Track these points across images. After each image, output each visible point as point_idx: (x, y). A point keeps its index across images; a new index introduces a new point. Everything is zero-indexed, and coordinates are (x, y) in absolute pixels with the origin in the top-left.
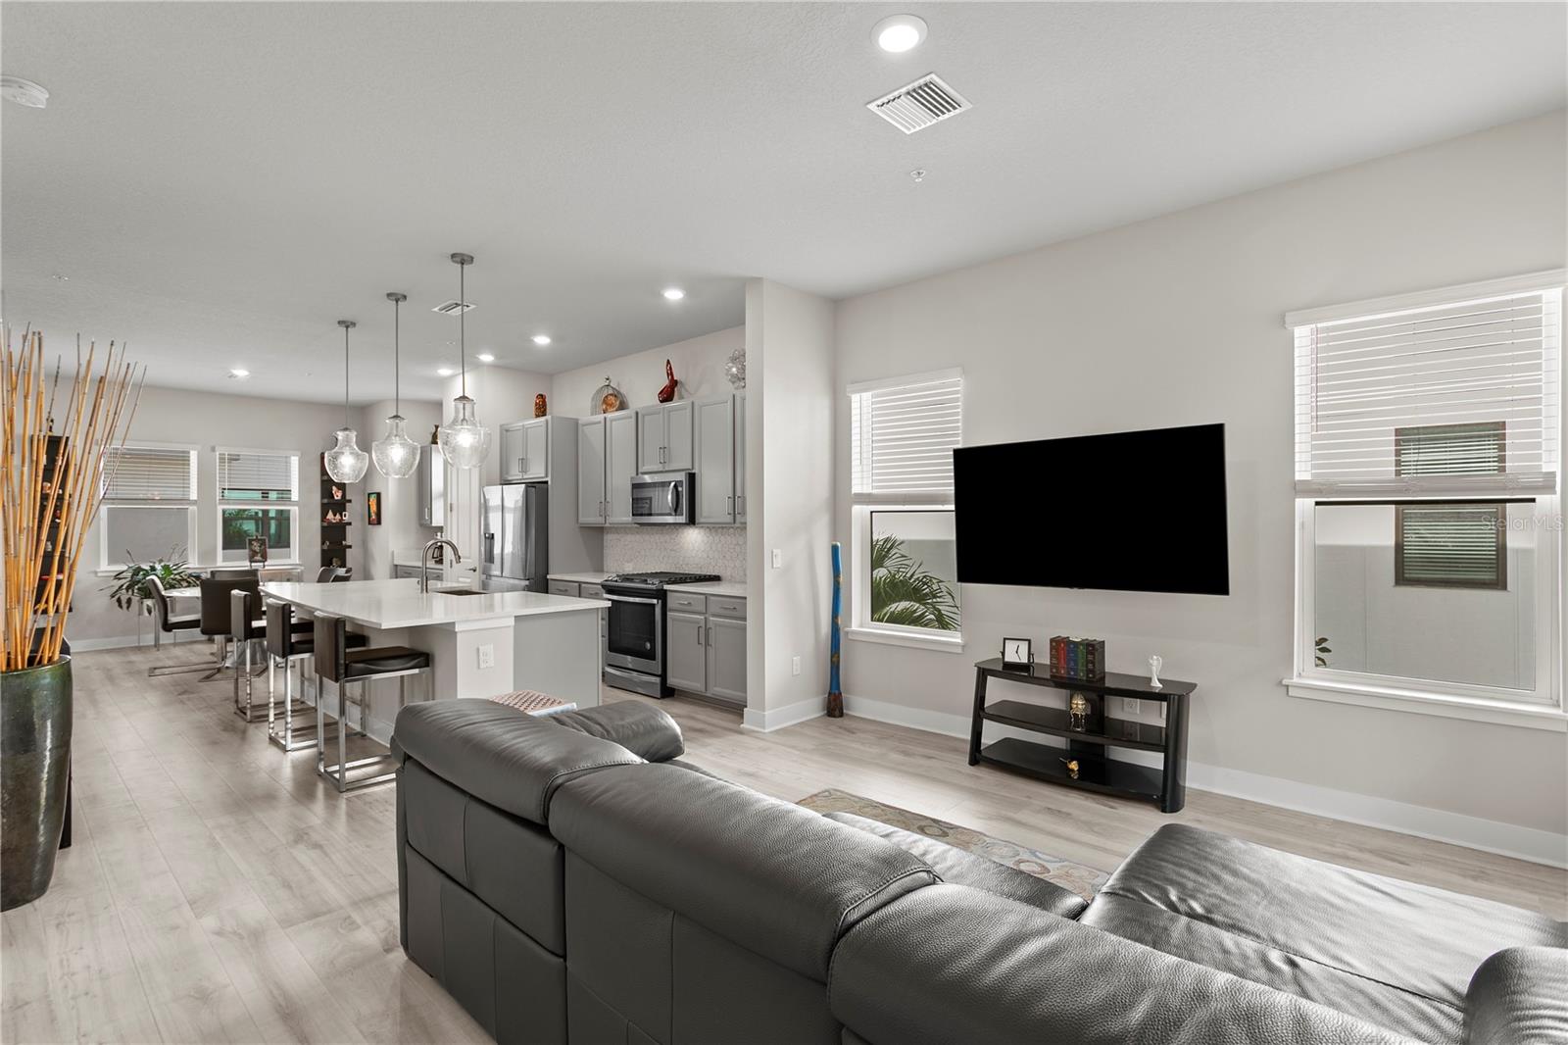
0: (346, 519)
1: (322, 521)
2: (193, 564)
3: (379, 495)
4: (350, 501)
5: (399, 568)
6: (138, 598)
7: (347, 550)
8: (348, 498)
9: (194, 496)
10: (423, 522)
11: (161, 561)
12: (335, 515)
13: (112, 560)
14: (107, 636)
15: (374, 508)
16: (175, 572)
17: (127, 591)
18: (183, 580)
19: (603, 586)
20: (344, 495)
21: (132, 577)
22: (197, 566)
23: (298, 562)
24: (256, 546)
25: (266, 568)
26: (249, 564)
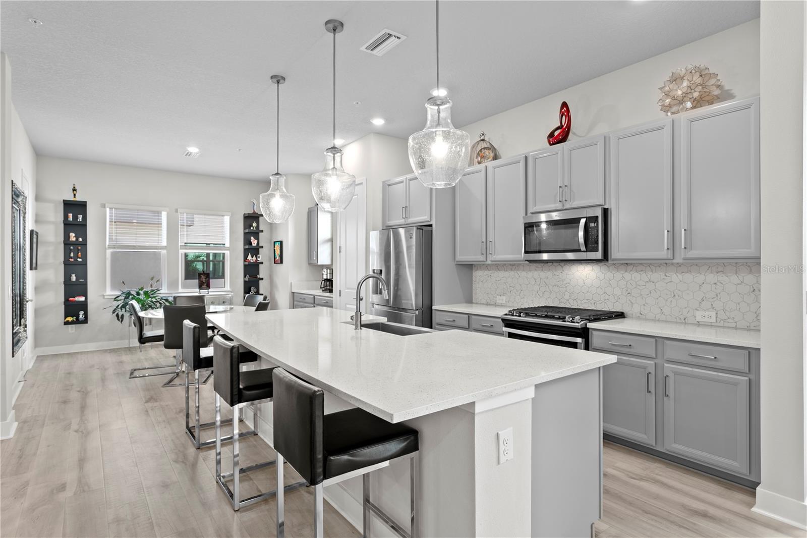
0: (260, 260)
1: (245, 261)
2: (164, 291)
3: (281, 243)
4: (262, 247)
5: (295, 294)
6: (129, 314)
7: (260, 281)
8: (260, 245)
9: (164, 243)
10: (312, 262)
11: (142, 289)
12: (252, 257)
13: (113, 287)
14: (110, 340)
15: (278, 252)
16: (152, 296)
17: (121, 310)
18: (157, 302)
19: (503, 320)
20: (258, 243)
21: (124, 300)
22: (166, 292)
23: (229, 290)
24: (203, 278)
25: (210, 293)
26: (198, 290)
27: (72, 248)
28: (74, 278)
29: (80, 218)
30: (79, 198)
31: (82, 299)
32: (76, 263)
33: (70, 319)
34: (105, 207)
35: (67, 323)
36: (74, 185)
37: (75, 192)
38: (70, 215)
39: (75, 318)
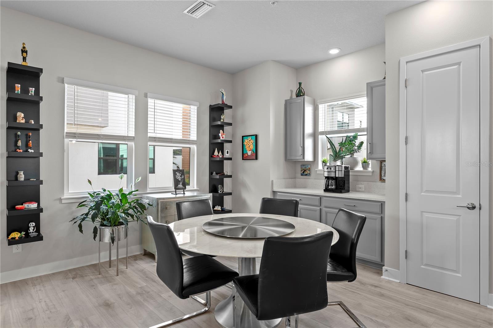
3: (256, 137)
15: (250, 147)
27: (19, 133)
28: (22, 177)
29: (32, 90)
30: (31, 63)
31: (34, 206)
32: (26, 154)
33: (16, 235)
34: (63, 82)
35: (12, 242)
36: (24, 44)
37: (25, 54)
38: (18, 86)
39: (23, 233)
